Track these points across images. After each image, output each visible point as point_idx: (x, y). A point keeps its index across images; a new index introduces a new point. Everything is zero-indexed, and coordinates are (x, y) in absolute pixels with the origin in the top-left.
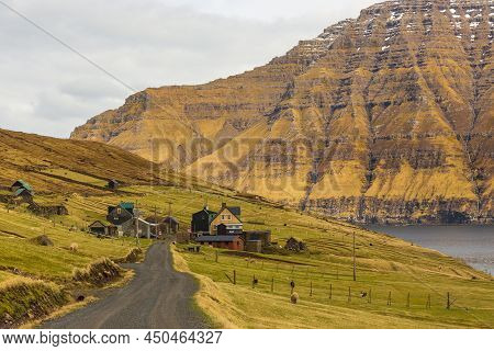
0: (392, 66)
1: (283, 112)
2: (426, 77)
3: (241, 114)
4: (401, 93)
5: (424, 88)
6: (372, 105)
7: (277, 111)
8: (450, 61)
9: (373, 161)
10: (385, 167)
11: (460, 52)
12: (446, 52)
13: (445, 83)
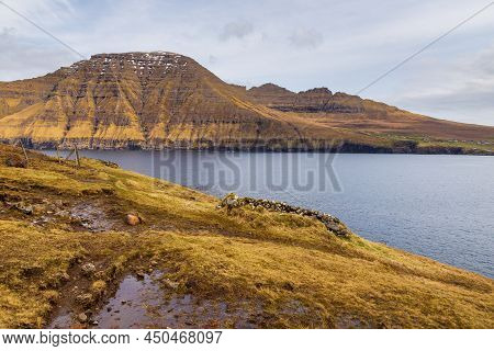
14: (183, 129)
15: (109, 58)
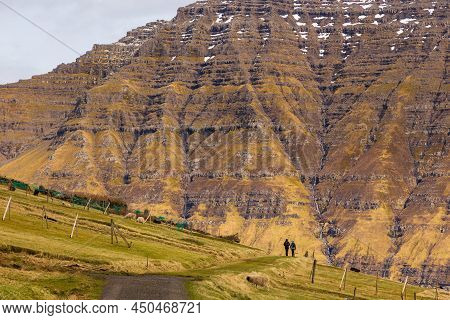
0: (217, 83)
1: (69, 135)
2: (261, 99)
3: (12, 136)
4: (228, 118)
5: (260, 113)
6: (190, 132)
7: (61, 133)
8: (293, 80)
9: (190, 205)
10: (205, 214)
11: (305, 69)
12: (288, 69)
13: (286, 107)
14: (446, 229)
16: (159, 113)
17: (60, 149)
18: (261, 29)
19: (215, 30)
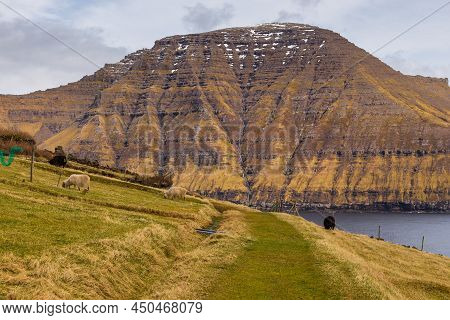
1: (91, 118)
2: (206, 94)
3: (56, 119)
4: (187, 106)
5: (205, 102)
6: (164, 115)
7: (86, 117)
8: (225, 83)
9: (165, 159)
10: (174, 164)
11: (232, 76)
12: (222, 76)
13: (221, 99)
14: (318, 169)
15: (184, 42)
16: (145, 104)
17: (85, 127)
18: (206, 52)
19: (178, 54)
